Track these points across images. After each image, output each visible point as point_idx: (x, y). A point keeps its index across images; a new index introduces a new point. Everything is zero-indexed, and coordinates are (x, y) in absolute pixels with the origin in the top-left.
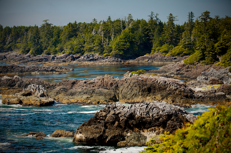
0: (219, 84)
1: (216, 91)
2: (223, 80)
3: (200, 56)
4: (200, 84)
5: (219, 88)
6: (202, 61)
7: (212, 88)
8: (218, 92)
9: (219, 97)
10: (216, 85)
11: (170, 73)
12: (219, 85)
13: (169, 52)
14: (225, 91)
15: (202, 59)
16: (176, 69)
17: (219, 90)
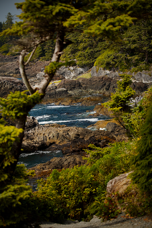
0: (60, 79)
1: (56, 87)
2: (64, 75)
3: (40, 53)
4: (40, 81)
5: (60, 83)
6: (41, 58)
7: (52, 84)
8: (59, 87)
9: (60, 94)
10: (57, 81)
11: (9, 72)
12: (60, 81)
13: (9, 52)
14: (66, 87)
15: (41, 55)
16: (15, 67)
17: (60, 86)
